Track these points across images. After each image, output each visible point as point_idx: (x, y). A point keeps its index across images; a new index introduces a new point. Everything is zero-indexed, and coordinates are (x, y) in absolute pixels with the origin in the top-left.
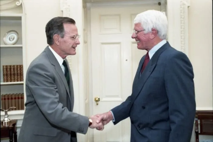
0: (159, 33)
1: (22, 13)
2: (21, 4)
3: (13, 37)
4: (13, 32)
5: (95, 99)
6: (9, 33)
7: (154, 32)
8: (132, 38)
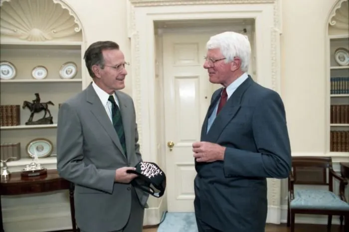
0: (242, 64)
1: (82, 41)
2: (81, 31)
3: (70, 70)
4: (71, 64)
5: (169, 144)
6: (66, 65)
7: (237, 62)
8: (204, 68)
